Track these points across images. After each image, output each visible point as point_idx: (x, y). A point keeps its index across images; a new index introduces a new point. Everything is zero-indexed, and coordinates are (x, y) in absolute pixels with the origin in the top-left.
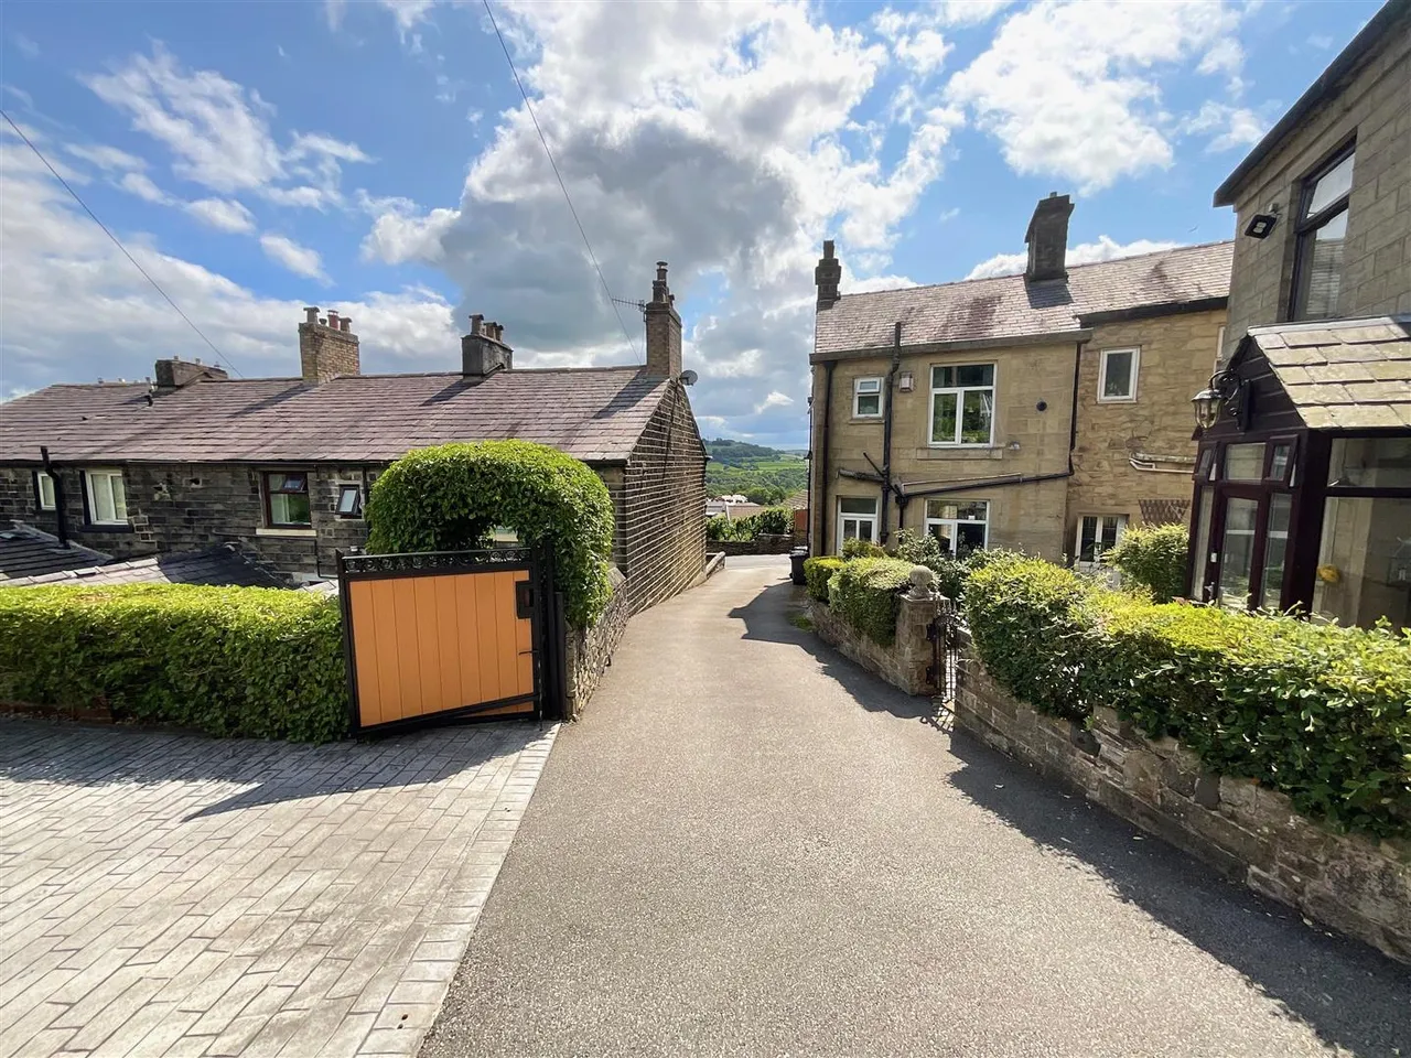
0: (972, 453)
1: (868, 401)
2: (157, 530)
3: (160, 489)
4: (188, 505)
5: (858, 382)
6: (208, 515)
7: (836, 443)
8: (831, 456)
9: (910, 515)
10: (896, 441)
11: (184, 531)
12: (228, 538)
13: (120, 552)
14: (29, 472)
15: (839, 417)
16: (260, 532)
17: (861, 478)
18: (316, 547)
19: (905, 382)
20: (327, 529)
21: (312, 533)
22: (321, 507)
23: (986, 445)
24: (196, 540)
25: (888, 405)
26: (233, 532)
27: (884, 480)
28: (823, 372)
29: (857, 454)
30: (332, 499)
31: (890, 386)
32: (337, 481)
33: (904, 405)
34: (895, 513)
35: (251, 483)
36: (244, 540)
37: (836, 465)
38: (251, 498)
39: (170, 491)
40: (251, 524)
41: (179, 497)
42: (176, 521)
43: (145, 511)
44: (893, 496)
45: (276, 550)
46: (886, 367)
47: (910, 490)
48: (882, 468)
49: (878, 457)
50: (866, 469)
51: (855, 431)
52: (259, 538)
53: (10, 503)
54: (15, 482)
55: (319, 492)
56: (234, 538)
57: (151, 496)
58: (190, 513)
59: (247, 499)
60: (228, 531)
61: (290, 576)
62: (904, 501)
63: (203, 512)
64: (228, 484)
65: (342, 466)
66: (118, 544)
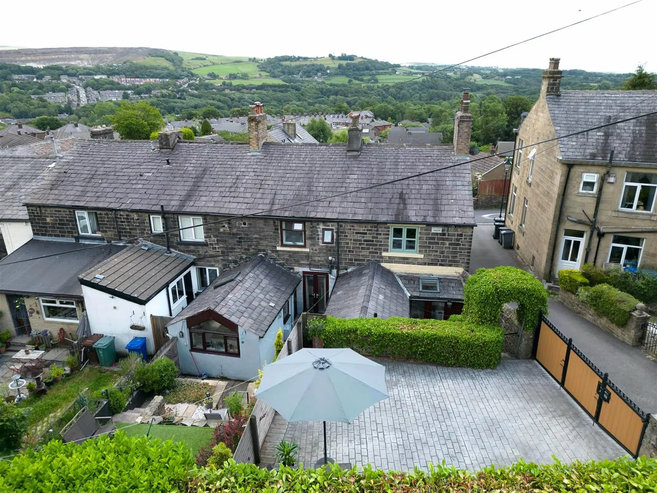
0: (641, 217)
1: (588, 185)
2: (221, 245)
3: (224, 226)
4: (237, 234)
5: (585, 175)
6: (251, 240)
7: (568, 203)
8: (564, 209)
9: (603, 242)
10: (601, 206)
11: (236, 247)
12: (260, 251)
13: (199, 255)
14: (147, 215)
15: (571, 191)
16: (279, 248)
17: (580, 222)
18: (307, 256)
19: (612, 180)
20: (314, 248)
21: (307, 250)
22: (311, 238)
23: (648, 212)
24: (242, 251)
25: (600, 189)
26: (262, 248)
27: (593, 225)
28: (565, 168)
29: (578, 210)
30: (318, 235)
31: (603, 180)
32: (321, 226)
33: (608, 189)
34: (595, 239)
35: (275, 226)
36: (269, 252)
37: (566, 214)
38: (274, 232)
39: (229, 227)
40: (273, 244)
41: (235, 231)
42: (232, 242)
43: (215, 236)
44: (596, 232)
45: (286, 257)
46: (603, 171)
47: (605, 231)
48: (592, 219)
49: (590, 212)
50: (584, 218)
51: (579, 199)
52: (277, 251)
53: (135, 229)
54: (138, 219)
55: (312, 232)
56: (264, 250)
57: (219, 230)
58: (240, 238)
59: (272, 233)
60: (260, 247)
61: (293, 269)
62: (601, 235)
63: (247, 238)
64: (262, 226)
65: (325, 221)
66: (198, 251)
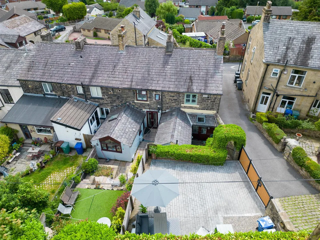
0: (296, 89)
1: (275, 74)
2: (110, 99)
3: (110, 92)
4: (117, 95)
5: (274, 69)
6: (123, 97)
7: (265, 81)
8: (263, 84)
9: (278, 98)
10: (279, 83)
11: (117, 100)
12: (127, 102)
13: (100, 103)
14: (75, 86)
15: (267, 76)
16: (135, 101)
17: (269, 89)
18: (148, 105)
19: (285, 72)
20: (151, 102)
21: (148, 102)
22: (150, 98)
23: (300, 87)
24: (119, 102)
25: (280, 77)
26: (128, 101)
27: (275, 91)
28: (266, 66)
29: (270, 84)
30: (153, 96)
31: (282, 72)
32: (154, 93)
33: (283, 76)
34: (275, 97)
35: (133, 92)
36: (131, 103)
37: (264, 86)
38: (133, 95)
39: (113, 92)
40: (133, 100)
41: (115, 93)
42: (115, 98)
43: (106, 96)
44: (276, 94)
45: (139, 105)
46: (282, 68)
47: (280, 94)
48: (275, 88)
49: (274, 86)
50: (271, 88)
51: (270, 80)
52: (135, 103)
53: (70, 92)
54: (71, 87)
55: (150, 95)
56: (129, 102)
57: (108, 93)
58: (118, 97)
59: (132, 95)
60: (127, 101)
61: (142, 110)
62: (278, 96)
63: (121, 97)
64: (128, 92)
65: (156, 91)
66: (100, 101)
